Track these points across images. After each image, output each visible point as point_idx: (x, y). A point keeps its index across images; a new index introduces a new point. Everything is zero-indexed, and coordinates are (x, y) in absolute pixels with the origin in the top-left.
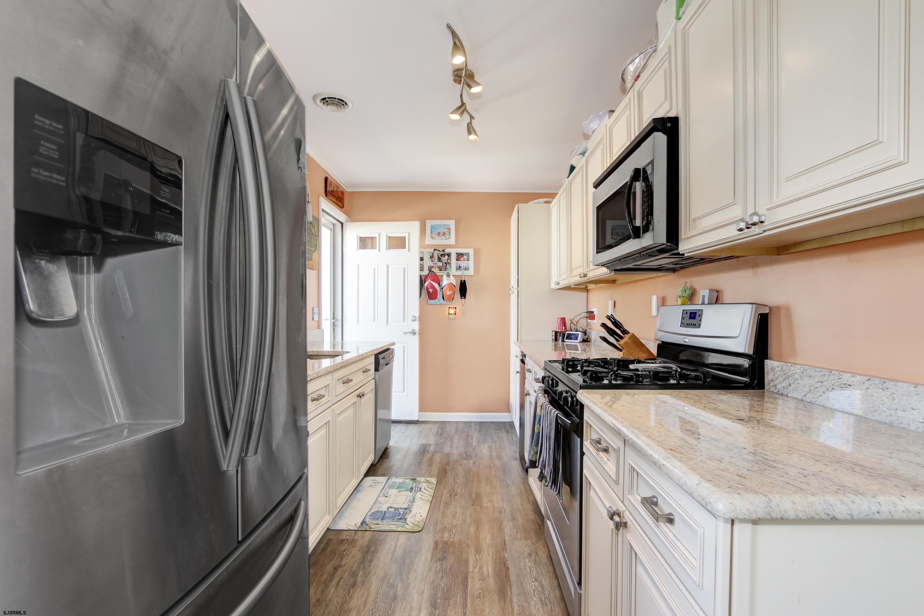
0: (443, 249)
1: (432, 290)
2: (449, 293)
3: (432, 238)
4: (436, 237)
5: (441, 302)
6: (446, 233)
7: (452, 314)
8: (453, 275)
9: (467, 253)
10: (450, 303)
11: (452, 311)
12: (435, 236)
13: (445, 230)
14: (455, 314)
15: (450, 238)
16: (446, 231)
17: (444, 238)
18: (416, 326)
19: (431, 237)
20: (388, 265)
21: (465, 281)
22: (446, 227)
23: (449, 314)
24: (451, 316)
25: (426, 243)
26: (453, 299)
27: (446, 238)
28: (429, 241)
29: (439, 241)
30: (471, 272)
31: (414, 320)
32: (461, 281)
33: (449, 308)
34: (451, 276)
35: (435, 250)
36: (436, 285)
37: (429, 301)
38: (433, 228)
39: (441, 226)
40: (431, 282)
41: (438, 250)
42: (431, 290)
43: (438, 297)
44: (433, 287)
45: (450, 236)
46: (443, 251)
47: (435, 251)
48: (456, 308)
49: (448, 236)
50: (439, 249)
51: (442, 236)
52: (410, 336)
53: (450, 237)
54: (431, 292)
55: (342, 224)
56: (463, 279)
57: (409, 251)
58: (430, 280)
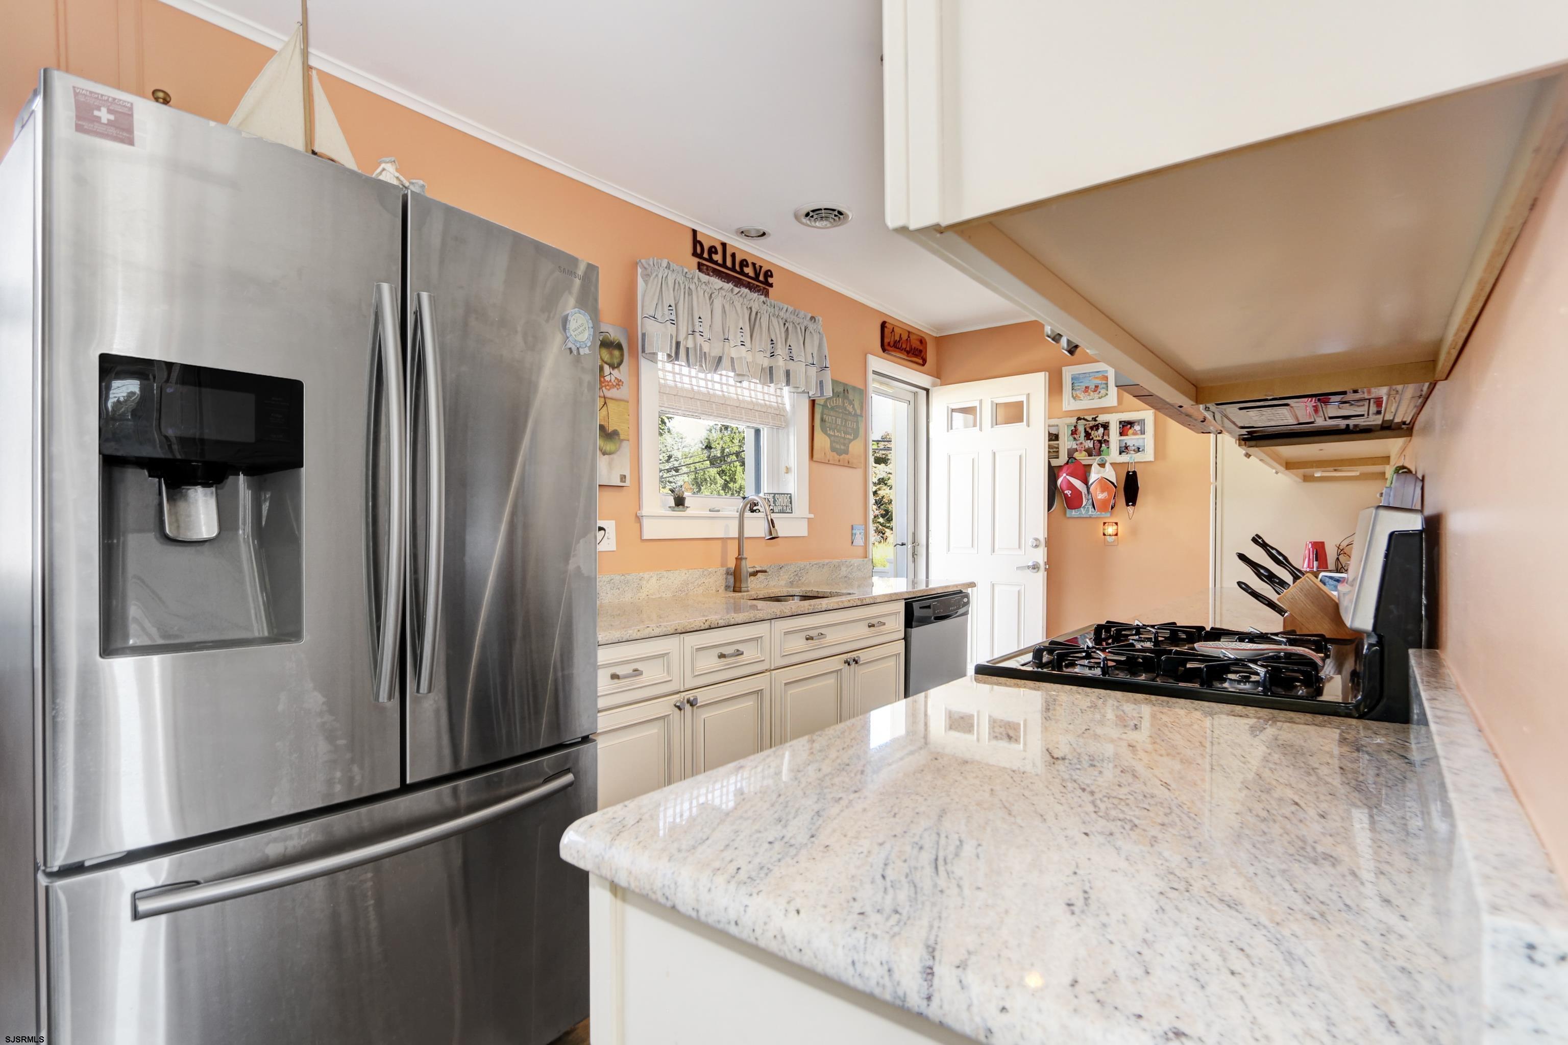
0: (1094, 416)
1: (1070, 492)
2: (1101, 496)
3: (1074, 398)
4: (1082, 395)
5: (1090, 513)
6: (1100, 386)
7: (1110, 535)
8: (1111, 464)
9: (1141, 420)
10: (1108, 514)
11: (1110, 530)
12: (1079, 395)
13: (1098, 382)
14: (1116, 535)
15: (1107, 394)
16: (1100, 382)
17: (1096, 395)
18: (1040, 556)
19: (1073, 396)
20: (994, 453)
21: (1135, 473)
22: (1100, 375)
23: (1104, 535)
24: (1109, 539)
25: (1064, 409)
26: (1112, 508)
27: (1100, 395)
28: (1069, 404)
29: (1087, 403)
30: (1148, 455)
31: (1037, 546)
32: (1128, 472)
33: (1104, 523)
34: (1107, 465)
35: (1079, 419)
36: (1078, 483)
37: (1068, 511)
38: (1075, 379)
39: (1091, 375)
40: (1068, 477)
41: (1084, 419)
42: (1068, 492)
43: (1084, 503)
44: (1071, 486)
45: (1107, 390)
46: (1095, 419)
47: (1079, 421)
48: (1116, 524)
49: (1103, 392)
50: (1086, 417)
51: (1092, 393)
52: (1029, 572)
53: (1109, 393)
54: (1069, 496)
55: (927, 391)
56: (1131, 469)
57: (1028, 425)
58: (1064, 475)
